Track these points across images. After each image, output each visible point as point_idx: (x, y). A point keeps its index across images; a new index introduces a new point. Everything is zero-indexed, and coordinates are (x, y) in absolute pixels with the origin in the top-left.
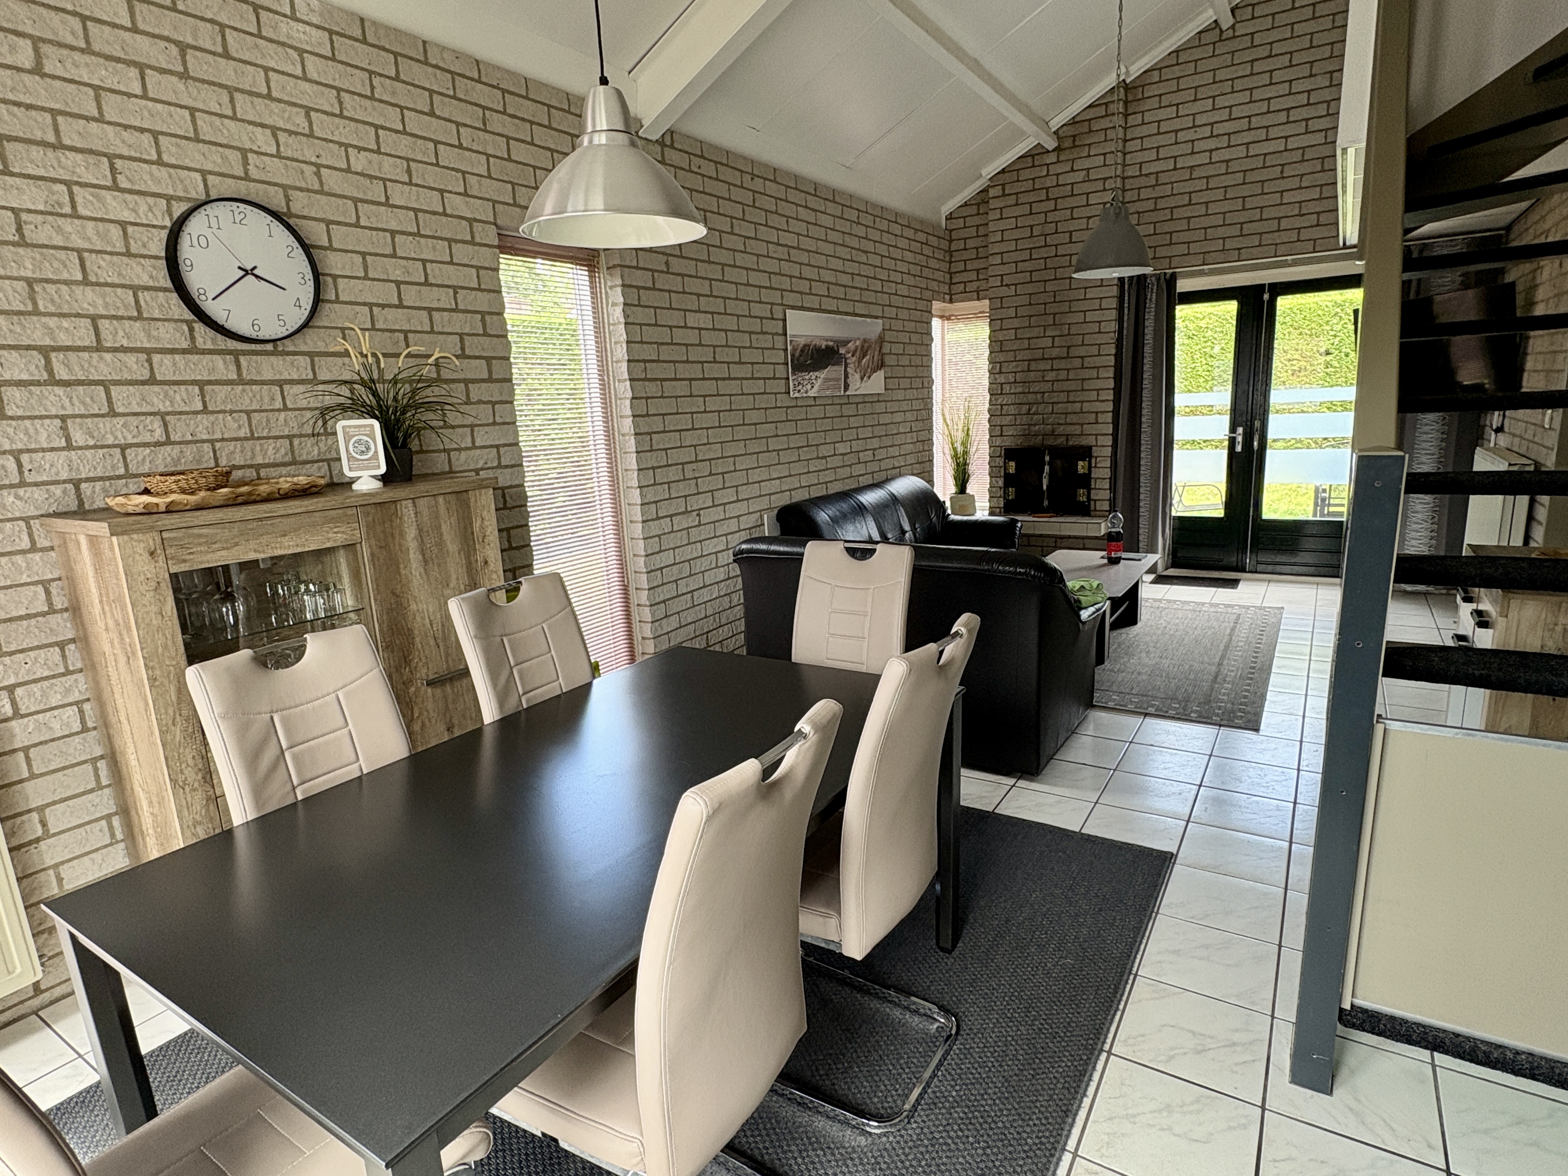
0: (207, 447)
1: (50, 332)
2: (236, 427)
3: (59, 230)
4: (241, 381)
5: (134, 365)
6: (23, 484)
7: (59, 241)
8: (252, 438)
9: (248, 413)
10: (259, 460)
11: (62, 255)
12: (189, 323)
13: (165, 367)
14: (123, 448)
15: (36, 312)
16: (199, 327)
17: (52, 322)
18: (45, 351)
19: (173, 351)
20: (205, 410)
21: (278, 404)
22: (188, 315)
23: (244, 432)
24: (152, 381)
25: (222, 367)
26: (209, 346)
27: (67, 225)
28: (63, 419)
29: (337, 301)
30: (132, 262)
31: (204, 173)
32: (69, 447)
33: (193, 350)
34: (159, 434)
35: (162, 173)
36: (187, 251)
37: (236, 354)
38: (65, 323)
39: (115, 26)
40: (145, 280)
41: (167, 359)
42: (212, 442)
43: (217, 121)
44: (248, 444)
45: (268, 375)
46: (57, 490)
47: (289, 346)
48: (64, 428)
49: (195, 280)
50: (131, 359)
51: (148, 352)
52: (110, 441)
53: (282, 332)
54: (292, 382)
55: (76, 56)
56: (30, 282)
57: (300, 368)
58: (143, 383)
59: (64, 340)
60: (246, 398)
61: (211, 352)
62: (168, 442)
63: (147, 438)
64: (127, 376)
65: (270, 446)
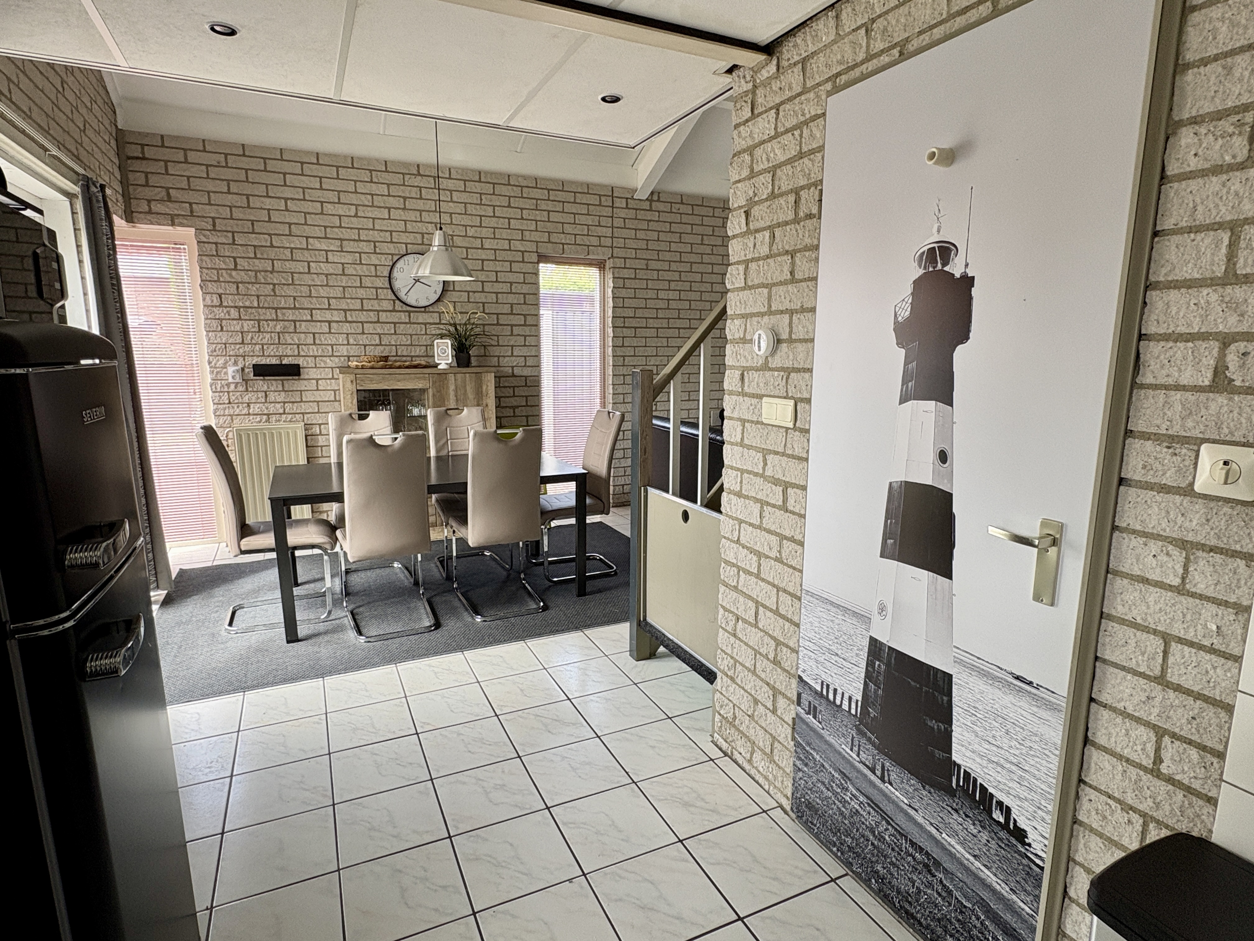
0: (394, 348)
1: (348, 304)
2: (405, 340)
3: (355, 269)
4: (410, 323)
5: (373, 316)
6: (333, 356)
7: (354, 273)
8: (411, 345)
9: (411, 335)
10: (413, 354)
11: (354, 277)
12: (394, 301)
13: (383, 317)
14: (365, 346)
15: (344, 298)
16: (397, 302)
17: (349, 301)
18: (345, 311)
19: (386, 311)
20: (395, 333)
21: (423, 332)
22: (394, 298)
23: (409, 342)
24: (378, 322)
25: (404, 317)
26: (400, 309)
27: (358, 267)
28: (347, 334)
29: (454, 290)
30: (377, 279)
31: (406, 244)
32: (348, 344)
33: (394, 311)
34: (378, 342)
35: (391, 246)
36: (395, 274)
37: (409, 312)
38: (353, 301)
39: (382, 195)
40: (381, 285)
41: (384, 314)
42: (396, 346)
43: (414, 224)
44: (409, 348)
45: (420, 321)
46: (342, 359)
47: (431, 309)
48: (347, 337)
49: (397, 285)
50: (371, 314)
51: (378, 311)
52: (361, 343)
53: (428, 304)
54: (431, 324)
55: (369, 208)
56: (344, 287)
57: (435, 318)
58: (375, 322)
59: (351, 307)
60: (410, 329)
61: (400, 311)
62: (381, 345)
63: (374, 343)
64: (370, 320)
65: (418, 349)
